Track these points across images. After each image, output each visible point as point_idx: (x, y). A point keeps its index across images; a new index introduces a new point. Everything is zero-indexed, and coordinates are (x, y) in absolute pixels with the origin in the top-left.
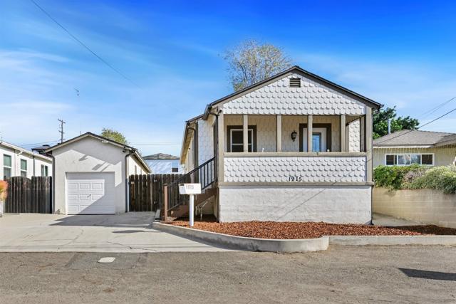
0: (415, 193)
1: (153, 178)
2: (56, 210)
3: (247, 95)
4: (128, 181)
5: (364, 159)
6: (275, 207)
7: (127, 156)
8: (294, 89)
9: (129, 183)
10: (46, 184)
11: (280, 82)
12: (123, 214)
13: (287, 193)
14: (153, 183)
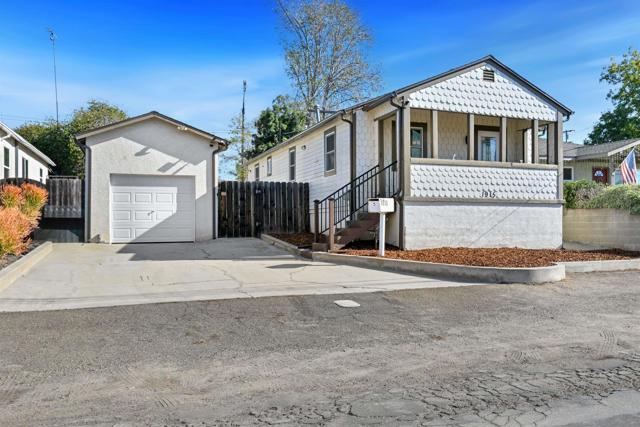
0: (594, 214)
1: (255, 189)
2: (92, 236)
3: (437, 85)
4: (217, 192)
5: (556, 172)
6: (468, 230)
7: (214, 153)
8: (488, 83)
9: (219, 194)
10: (74, 193)
11: (472, 73)
12: (208, 242)
13: (480, 211)
14: (255, 194)
